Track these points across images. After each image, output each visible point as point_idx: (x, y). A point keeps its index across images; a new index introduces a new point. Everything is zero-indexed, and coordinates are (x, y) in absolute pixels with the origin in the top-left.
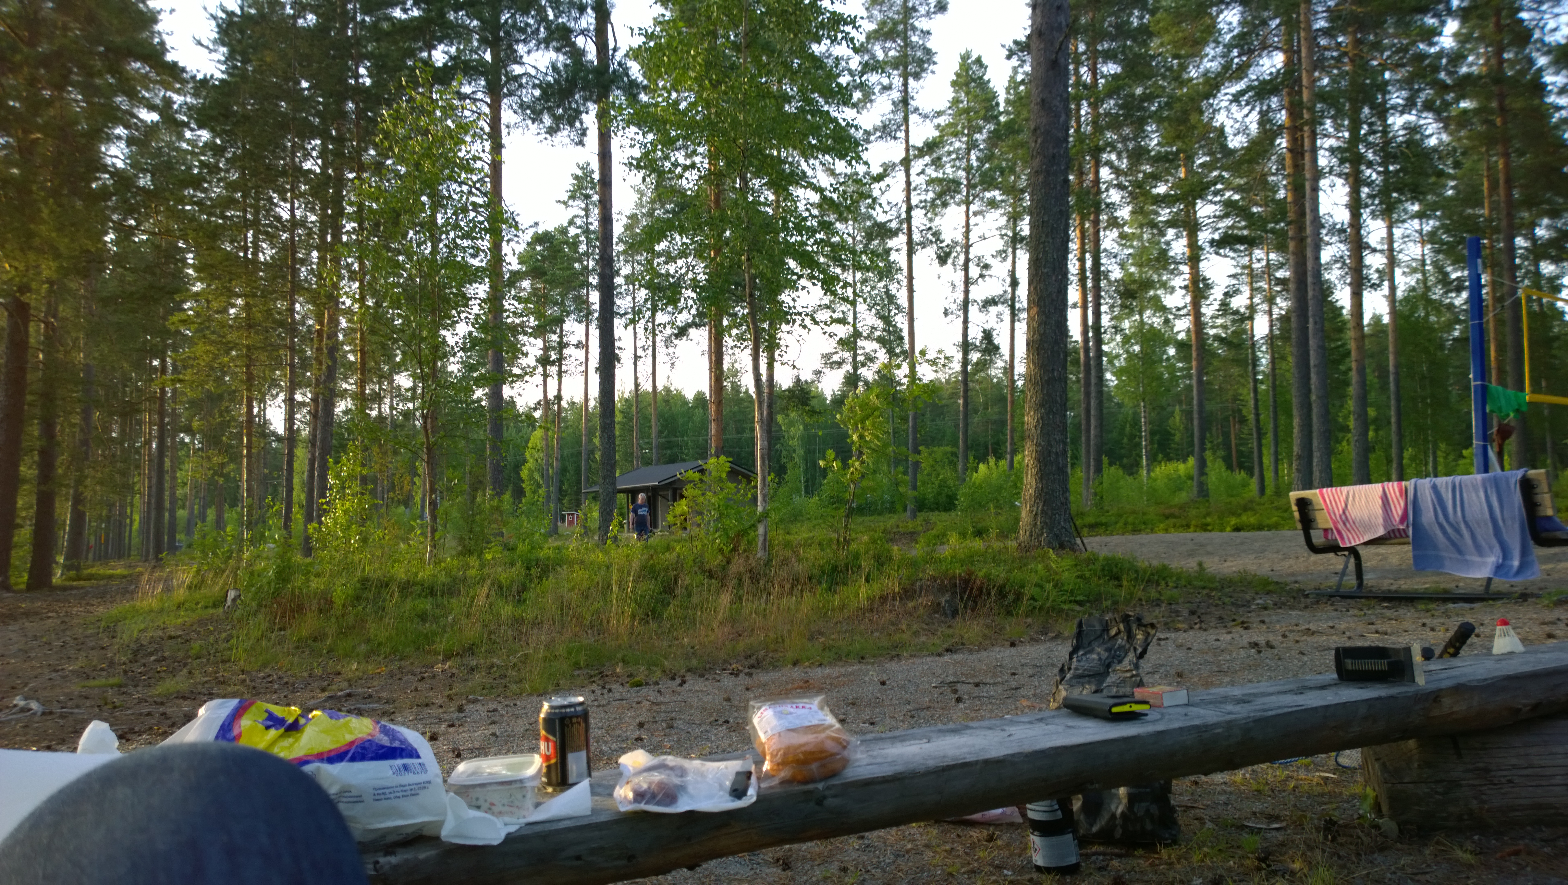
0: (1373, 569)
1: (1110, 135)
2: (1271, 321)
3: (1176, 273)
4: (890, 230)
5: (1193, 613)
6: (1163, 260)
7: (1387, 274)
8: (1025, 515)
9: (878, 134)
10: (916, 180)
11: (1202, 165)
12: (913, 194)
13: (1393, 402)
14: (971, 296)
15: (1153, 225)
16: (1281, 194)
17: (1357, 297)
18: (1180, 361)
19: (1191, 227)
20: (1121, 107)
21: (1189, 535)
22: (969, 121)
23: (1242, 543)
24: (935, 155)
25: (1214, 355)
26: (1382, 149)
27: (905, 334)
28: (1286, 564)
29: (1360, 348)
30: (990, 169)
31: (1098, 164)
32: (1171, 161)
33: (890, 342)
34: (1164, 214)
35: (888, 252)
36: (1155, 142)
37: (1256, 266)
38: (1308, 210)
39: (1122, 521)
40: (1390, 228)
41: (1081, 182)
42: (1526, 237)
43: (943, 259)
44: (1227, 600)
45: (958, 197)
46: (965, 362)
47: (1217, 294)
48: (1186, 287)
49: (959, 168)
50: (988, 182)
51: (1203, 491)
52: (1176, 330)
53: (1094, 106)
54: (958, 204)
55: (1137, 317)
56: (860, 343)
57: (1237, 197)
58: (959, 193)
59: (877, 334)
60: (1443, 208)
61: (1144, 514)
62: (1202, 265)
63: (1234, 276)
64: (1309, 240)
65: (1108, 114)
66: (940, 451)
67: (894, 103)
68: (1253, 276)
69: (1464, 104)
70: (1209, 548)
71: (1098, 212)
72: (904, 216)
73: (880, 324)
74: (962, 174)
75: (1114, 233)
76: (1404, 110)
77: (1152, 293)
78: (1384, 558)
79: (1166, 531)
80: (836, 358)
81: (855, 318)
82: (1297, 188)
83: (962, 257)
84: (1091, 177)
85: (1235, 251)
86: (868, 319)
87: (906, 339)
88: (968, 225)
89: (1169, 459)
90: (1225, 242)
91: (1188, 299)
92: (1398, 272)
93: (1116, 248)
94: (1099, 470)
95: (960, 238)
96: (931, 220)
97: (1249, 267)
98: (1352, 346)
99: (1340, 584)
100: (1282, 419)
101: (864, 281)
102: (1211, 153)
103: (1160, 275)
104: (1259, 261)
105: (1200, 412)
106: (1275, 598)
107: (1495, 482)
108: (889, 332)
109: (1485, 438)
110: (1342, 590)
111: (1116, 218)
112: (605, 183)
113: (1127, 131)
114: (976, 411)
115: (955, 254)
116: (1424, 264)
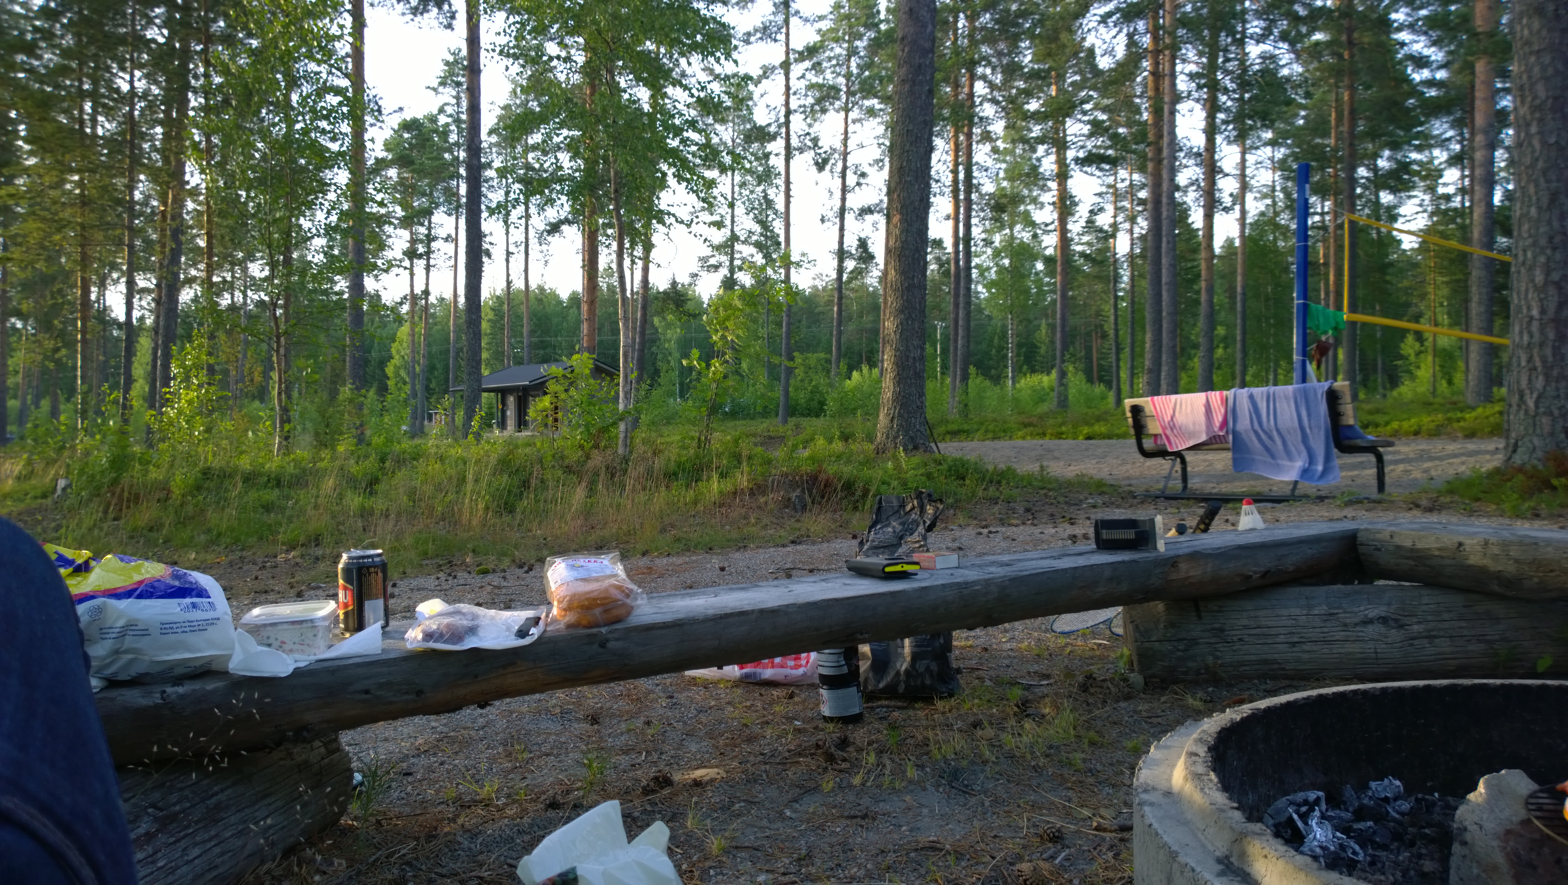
0: (1200, 474)
1: (985, 49)
2: (1132, 239)
3: (1044, 188)
4: (769, 134)
5: (1028, 510)
6: (1033, 176)
7: (1239, 198)
8: (883, 419)
9: (759, 35)
10: (795, 84)
11: (1073, 84)
12: (792, 99)
13: (1239, 321)
14: (848, 204)
15: (1025, 141)
16: (1145, 116)
17: (1209, 217)
18: (1046, 275)
19: (1061, 145)
20: (997, 22)
21: (1041, 442)
22: (850, 27)
23: (1087, 449)
24: (815, 60)
25: (1078, 270)
26: (1239, 77)
27: (782, 239)
28: (1124, 468)
29: (1209, 268)
30: (869, 77)
31: (973, 78)
32: (1043, 78)
33: (767, 248)
34: (1036, 131)
35: (767, 156)
36: (1029, 58)
37: (1119, 185)
38: (1166, 133)
39: (983, 429)
40: (1243, 153)
41: (956, 95)
42: (1368, 168)
43: (821, 166)
44: (1061, 499)
45: (837, 104)
46: (840, 270)
47: (1082, 212)
48: (1054, 203)
49: (839, 74)
50: (867, 90)
51: (1063, 403)
52: (1044, 245)
53: (971, 19)
54: (838, 111)
55: (1007, 231)
56: (737, 247)
57: (1104, 117)
58: (839, 99)
59: (754, 238)
60: (1294, 136)
61: (1005, 422)
62: (1070, 182)
63: (1100, 195)
64: (1165, 162)
65: (983, 28)
66: (814, 358)
67: (775, 4)
68: (1117, 196)
69: (1317, 37)
70: (1057, 454)
71: (971, 125)
72: (782, 120)
73: (757, 228)
74: (842, 81)
75: (987, 147)
76: (1260, 39)
77: (1022, 208)
78: (1211, 464)
79: (1024, 438)
80: (713, 261)
81: (733, 222)
82: (1157, 111)
83: (840, 164)
84: (966, 90)
85: (1101, 170)
86: (746, 224)
87: (783, 246)
88: (846, 132)
89: (1033, 371)
90: (1091, 160)
91: (1055, 216)
92: (1249, 197)
93: (989, 163)
94: (965, 378)
95: (838, 145)
96: (810, 126)
97: (1114, 186)
98: (1203, 266)
99: (1165, 487)
100: (1138, 334)
101: (743, 185)
102: (1080, 72)
103: (1030, 191)
104: (1123, 180)
105: (1063, 326)
106: (1106, 498)
107: (1305, 394)
108: (766, 237)
109: (1304, 353)
110: (1168, 492)
111: (989, 132)
112: (473, 69)
113: (1002, 46)
114: (850, 319)
115: (832, 161)
116: (1274, 190)
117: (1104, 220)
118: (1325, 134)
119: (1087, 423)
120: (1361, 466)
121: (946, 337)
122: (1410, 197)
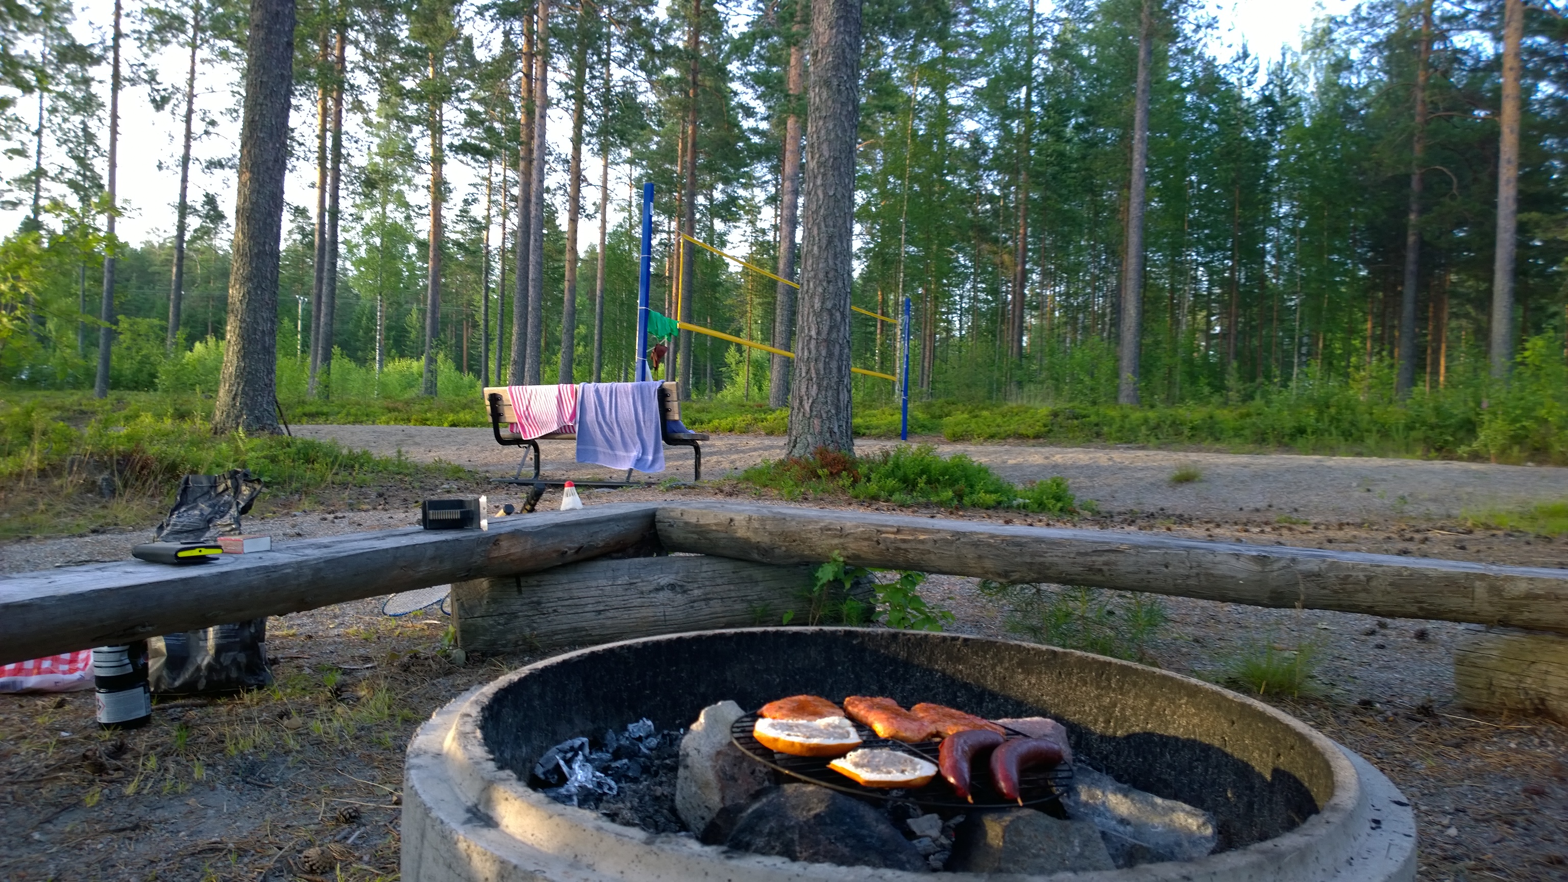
0: (552, 462)
1: (358, 14)
2: (504, 234)
3: (419, 170)
4: (91, 56)
5: (380, 495)
6: (408, 156)
7: (602, 208)
8: (223, 395)
11: (450, 69)
12: (124, 20)
13: (597, 322)
14: (193, 153)
15: (400, 118)
16: (519, 115)
17: (574, 221)
18: (419, 259)
19: (437, 129)
21: (405, 426)
23: (448, 436)
25: (451, 258)
26: (604, 95)
27: (105, 181)
28: (482, 455)
29: (573, 269)
30: (223, 15)
31: (344, 40)
32: (420, 57)
33: (85, 189)
35: (87, 81)
36: (405, 33)
37: (494, 179)
38: (536, 135)
40: (606, 167)
41: (325, 56)
43: (159, 104)
44: (417, 484)
45: (182, 37)
46: (182, 228)
48: (428, 187)
50: (220, 28)
51: (431, 389)
52: (417, 228)
54: (182, 45)
55: (379, 209)
56: (44, 183)
57: (480, 109)
58: (184, 32)
59: (68, 176)
60: (648, 158)
61: (369, 406)
62: (445, 169)
63: (474, 185)
64: (535, 163)
66: (143, 324)
68: (491, 189)
70: (418, 439)
71: (341, 90)
72: (110, 43)
73: (73, 165)
74: (188, 12)
75: (359, 117)
76: (622, 64)
77: (395, 187)
78: (563, 453)
79: (388, 423)
81: (39, 153)
82: (530, 113)
83: (183, 108)
84: (336, 52)
85: (476, 161)
86: (57, 157)
87: (106, 189)
88: (193, 71)
89: (402, 355)
90: (464, 148)
91: (429, 200)
92: (610, 208)
93: (361, 134)
94: (327, 357)
95: (184, 87)
96: (146, 56)
97: (489, 179)
98: (568, 267)
99: (518, 473)
100: (507, 325)
101: (54, 111)
102: (457, 59)
103: (404, 171)
104: (497, 175)
105: (434, 313)
106: (462, 484)
107: (641, 390)
108: (85, 177)
109: (645, 355)
110: (521, 479)
111: (360, 102)
113: (377, 14)
114: (193, 282)
115: (173, 102)
116: (630, 206)
117: (478, 211)
118: (673, 162)
119: (452, 411)
121: (307, 312)
122: (735, 227)
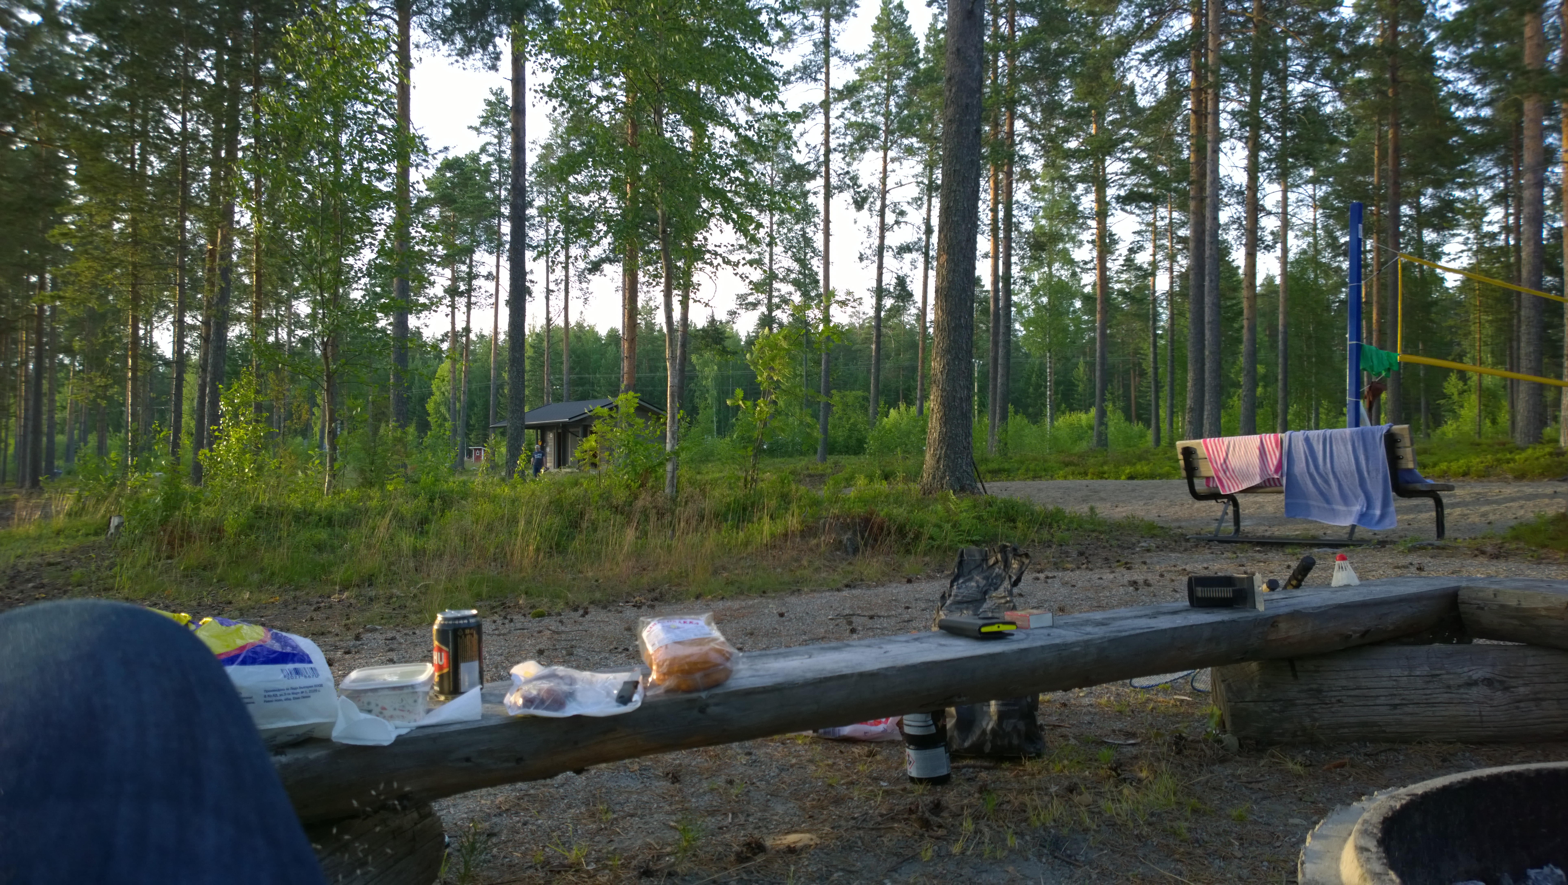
0: (1251, 517)
1: (1025, 88)
2: (1172, 278)
3: (1084, 227)
4: (808, 172)
5: (1081, 554)
6: (1072, 214)
7: (1281, 236)
8: (929, 459)
9: (799, 75)
10: (835, 123)
11: (1112, 123)
12: (832, 137)
13: (1280, 360)
14: (887, 242)
15: (1064, 179)
16: (1186, 154)
17: (1251, 257)
18: (1085, 314)
19: (1100, 183)
20: (1037, 61)
21: (1085, 482)
22: (889, 66)
23: (1133, 490)
24: (854, 99)
25: (1117, 308)
26: (1281, 115)
27: (821, 277)
28: (1172, 510)
29: (1252, 307)
30: (908, 116)
31: (1012, 117)
32: (1083, 117)
33: (805, 285)
34: (1075, 169)
35: (805, 194)
36: (1069, 97)
37: (1159, 223)
38: (1208, 172)
39: (1024, 467)
40: (1285, 192)
41: (996, 134)
42: (1411, 206)
43: (859, 204)
44: (1114, 543)
45: (876, 143)
46: (879, 308)
47: (1122, 249)
48: (1093, 242)
49: (878, 113)
50: (907, 129)
51: (1103, 441)
52: (1083, 283)
53: (1011, 58)
54: (876, 150)
55: (1046, 269)
56: (776, 285)
57: (1143, 155)
58: (877, 138)
59: (793, 276)
60: (1335, 174)
61: (1045, 461)
62: (1109, 220)
63: (1139, 233)
64: (1208, 200)
65: (1023, 67)
66: (852, 395)
67: (815, 44)
68: (1157, 234)
69: (1360, 74)
70: (1103, 495)
71: (1011, 163)
72: (822, 159)
73: (796, 266)
74: (880, 119)
75: (1027, 186)
76: (1303, 77)
77: (1061, 246)
78: (1262, 507)
79: (1065, 477)
80: (751, 299)
81: (771, 260)
82: (1199, 150)
83: (878, 203)
84: (1006, 128)
85: (1140, 208)
86: (784, 261)
87: (822, 283)
88: (885, 170)
89: (1072, 410)
90: (1131, 199)
91: (1095, 254)
92: (1291, 235)
93: (1029, 201)
94: (1004, 417)
95: (877, 183)
96: (849, 164)
97: (1153, 224)
98: (1245, 304)
99: (1218, 530)
100: (1179, 373)
101: (781, 223)
102: (1120, 111)
103: (1069, 229)
104: (1162, 219)
105: (1103, 364)
106: (1159, 541)
107: (1362, 436)
108: (805, 275)
109: (1357, 394)
110: (1220, 535)
111: (1029, 170)
112: (519, 111)
113: (1042, 84)
114: (888, 357)
115: (871, 200)
116: (1315, 228)
117: (1143, 258)
118: (1369, 172)
119: (1130, 463)
120: (1417, 509)
121: (984, 375)
122: (1454, 235)
